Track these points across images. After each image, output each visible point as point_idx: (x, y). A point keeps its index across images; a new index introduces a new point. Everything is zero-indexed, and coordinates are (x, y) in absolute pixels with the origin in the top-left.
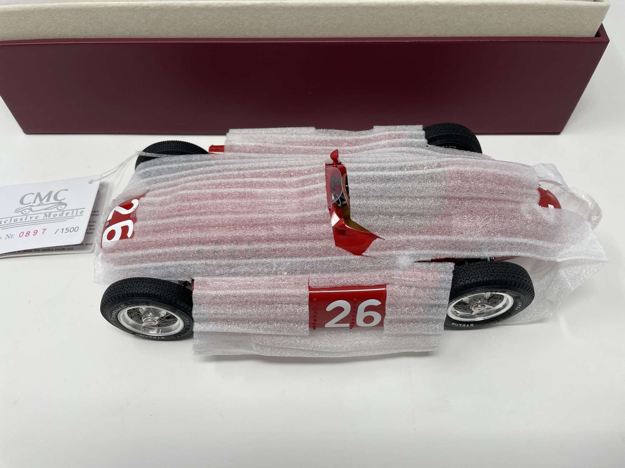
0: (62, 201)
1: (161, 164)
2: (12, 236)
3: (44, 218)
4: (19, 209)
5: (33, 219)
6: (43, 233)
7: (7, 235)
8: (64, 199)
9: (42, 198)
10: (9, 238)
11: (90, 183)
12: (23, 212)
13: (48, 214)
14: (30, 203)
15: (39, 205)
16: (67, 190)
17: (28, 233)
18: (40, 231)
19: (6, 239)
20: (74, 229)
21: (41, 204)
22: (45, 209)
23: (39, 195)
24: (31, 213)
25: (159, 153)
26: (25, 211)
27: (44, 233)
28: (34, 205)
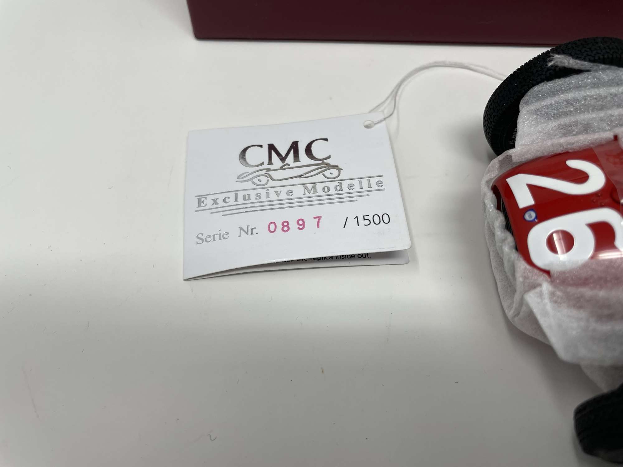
0: (326, 161)
1: (595, 86)
2: (252, 229)
3: (305, 194)
4: (245, 175)
5: (283, 195)
6: (318, 226)
7: (241, 228)
8: (329, 157)
9: (284, 155)
10: (247, 233)
11: (367, 127)
12: (256, 180)
13: (310, 186)
14: (262, 164)
15: (282, 168)
16: (326, 140)
17: (286, 226)
18: (311, 223)
19: (240, 236)
20: (381, 219)
21: (286, 167)
22: (300, 176)
23: (272, 147)
24: (271, 183)
25: (594, 61)
26: (260, 180)
27: (320, 224)
28: (270, 167)
